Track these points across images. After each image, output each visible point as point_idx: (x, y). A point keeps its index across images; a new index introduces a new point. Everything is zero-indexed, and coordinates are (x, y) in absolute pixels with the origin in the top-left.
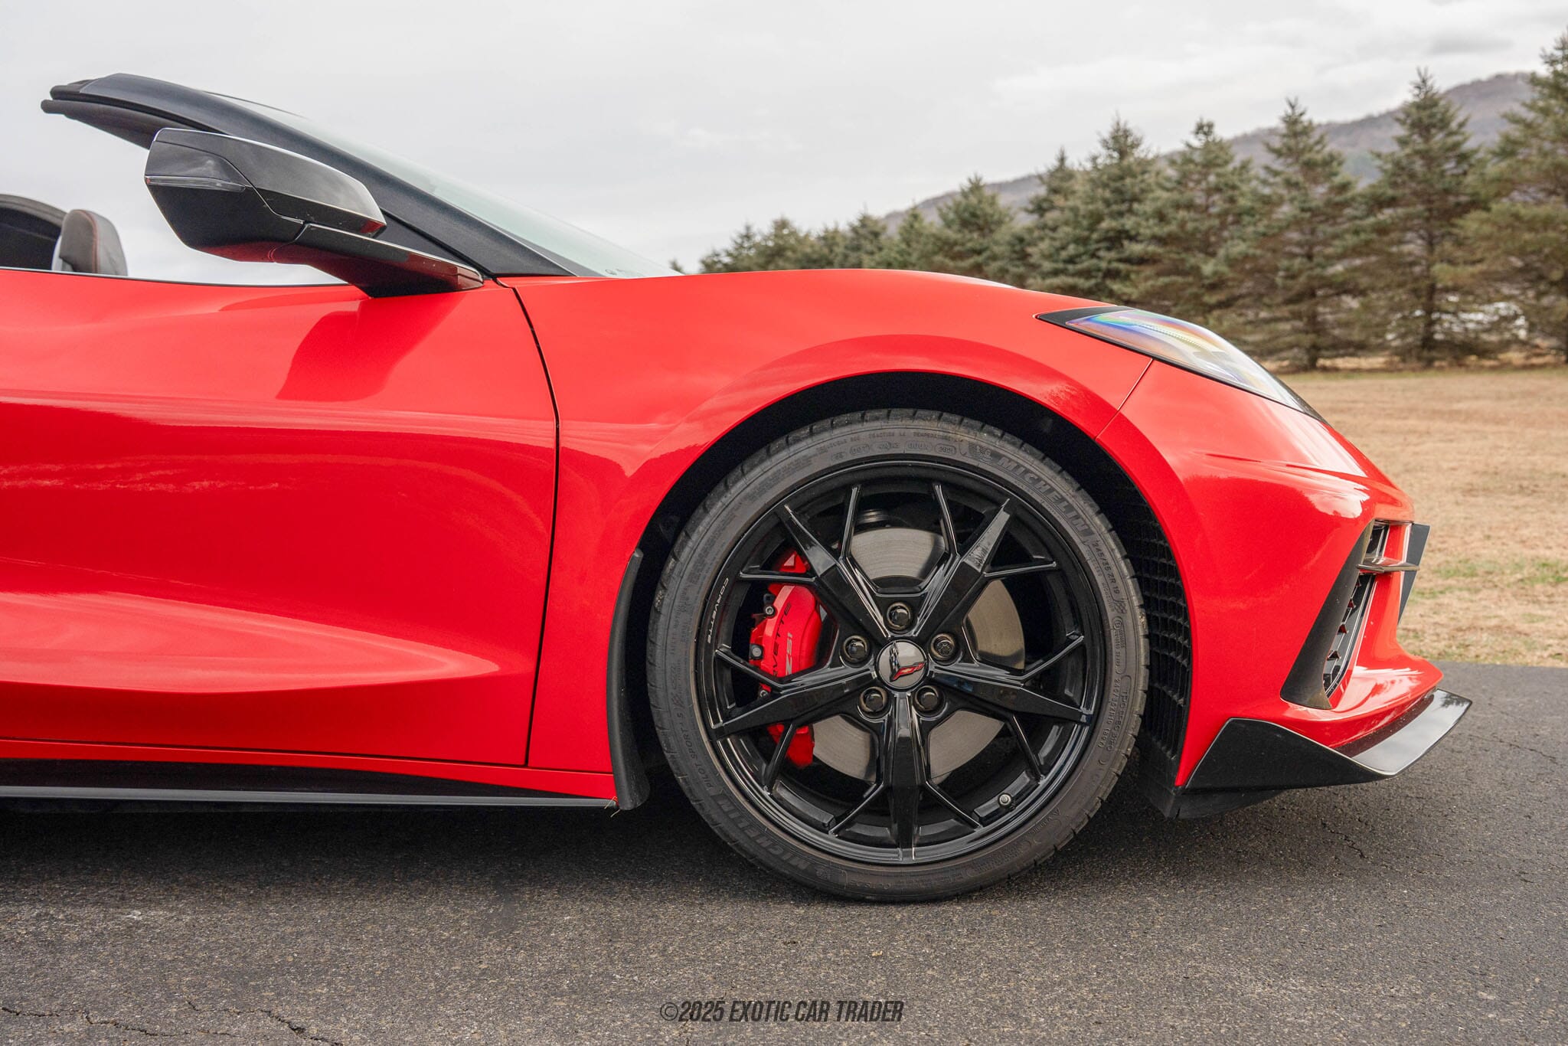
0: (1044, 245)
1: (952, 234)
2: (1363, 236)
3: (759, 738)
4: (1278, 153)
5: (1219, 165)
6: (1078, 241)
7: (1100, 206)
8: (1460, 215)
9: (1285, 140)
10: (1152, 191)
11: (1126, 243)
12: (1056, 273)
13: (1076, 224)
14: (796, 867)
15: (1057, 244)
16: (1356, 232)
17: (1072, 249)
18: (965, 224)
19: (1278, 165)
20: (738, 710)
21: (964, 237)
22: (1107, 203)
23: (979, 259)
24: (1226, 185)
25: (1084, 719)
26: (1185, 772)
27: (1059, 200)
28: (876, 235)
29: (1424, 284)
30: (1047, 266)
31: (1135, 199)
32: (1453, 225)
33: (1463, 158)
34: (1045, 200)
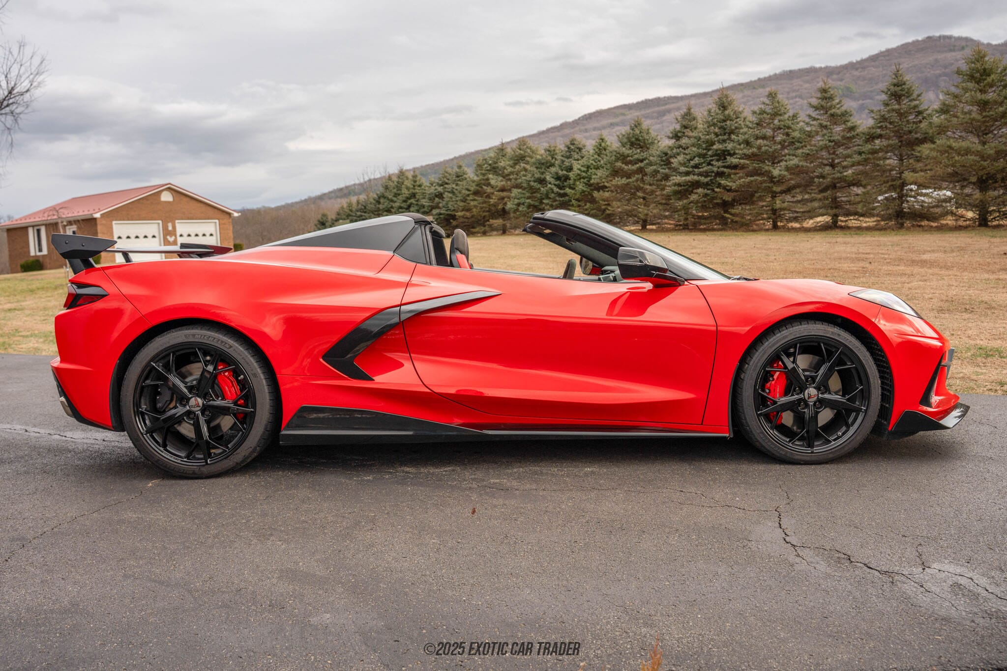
0: (681, 158)
1: (625, 151)
2: (864, 156)
3: (768, 417)
4: (816, 108)
5: (781, 115)
6: (700, 156)
7: (713, 136)
8: (918, 145)
9: (820, 100)
10: (742, 128)
11: (728, 158)
12: (687, 174)
13: (699, 147)
14: (782, 454)
15: (688, 157)
16: (860, 153)
17: (697, 160)
18: (632, 144)
19: (814, 114)
20: (764, 408)
21: (633, 152)
22: (717, 135)
23: (642, 165)
24: (785, 126)
25: (863, 410)
26: (891, 426)
27: (688, 132)
28: (580, 149)
29: (898, 183)
30: (683, 169)
31: (732, 132)
32: (914, 150)
33: (920, 113)
34: (680, 132)
